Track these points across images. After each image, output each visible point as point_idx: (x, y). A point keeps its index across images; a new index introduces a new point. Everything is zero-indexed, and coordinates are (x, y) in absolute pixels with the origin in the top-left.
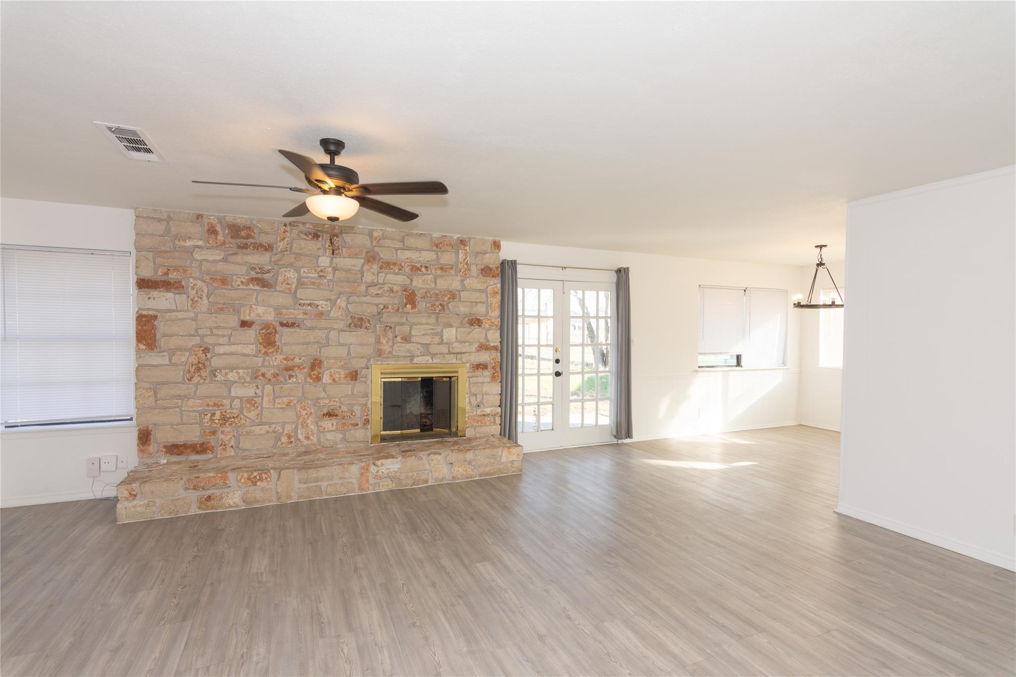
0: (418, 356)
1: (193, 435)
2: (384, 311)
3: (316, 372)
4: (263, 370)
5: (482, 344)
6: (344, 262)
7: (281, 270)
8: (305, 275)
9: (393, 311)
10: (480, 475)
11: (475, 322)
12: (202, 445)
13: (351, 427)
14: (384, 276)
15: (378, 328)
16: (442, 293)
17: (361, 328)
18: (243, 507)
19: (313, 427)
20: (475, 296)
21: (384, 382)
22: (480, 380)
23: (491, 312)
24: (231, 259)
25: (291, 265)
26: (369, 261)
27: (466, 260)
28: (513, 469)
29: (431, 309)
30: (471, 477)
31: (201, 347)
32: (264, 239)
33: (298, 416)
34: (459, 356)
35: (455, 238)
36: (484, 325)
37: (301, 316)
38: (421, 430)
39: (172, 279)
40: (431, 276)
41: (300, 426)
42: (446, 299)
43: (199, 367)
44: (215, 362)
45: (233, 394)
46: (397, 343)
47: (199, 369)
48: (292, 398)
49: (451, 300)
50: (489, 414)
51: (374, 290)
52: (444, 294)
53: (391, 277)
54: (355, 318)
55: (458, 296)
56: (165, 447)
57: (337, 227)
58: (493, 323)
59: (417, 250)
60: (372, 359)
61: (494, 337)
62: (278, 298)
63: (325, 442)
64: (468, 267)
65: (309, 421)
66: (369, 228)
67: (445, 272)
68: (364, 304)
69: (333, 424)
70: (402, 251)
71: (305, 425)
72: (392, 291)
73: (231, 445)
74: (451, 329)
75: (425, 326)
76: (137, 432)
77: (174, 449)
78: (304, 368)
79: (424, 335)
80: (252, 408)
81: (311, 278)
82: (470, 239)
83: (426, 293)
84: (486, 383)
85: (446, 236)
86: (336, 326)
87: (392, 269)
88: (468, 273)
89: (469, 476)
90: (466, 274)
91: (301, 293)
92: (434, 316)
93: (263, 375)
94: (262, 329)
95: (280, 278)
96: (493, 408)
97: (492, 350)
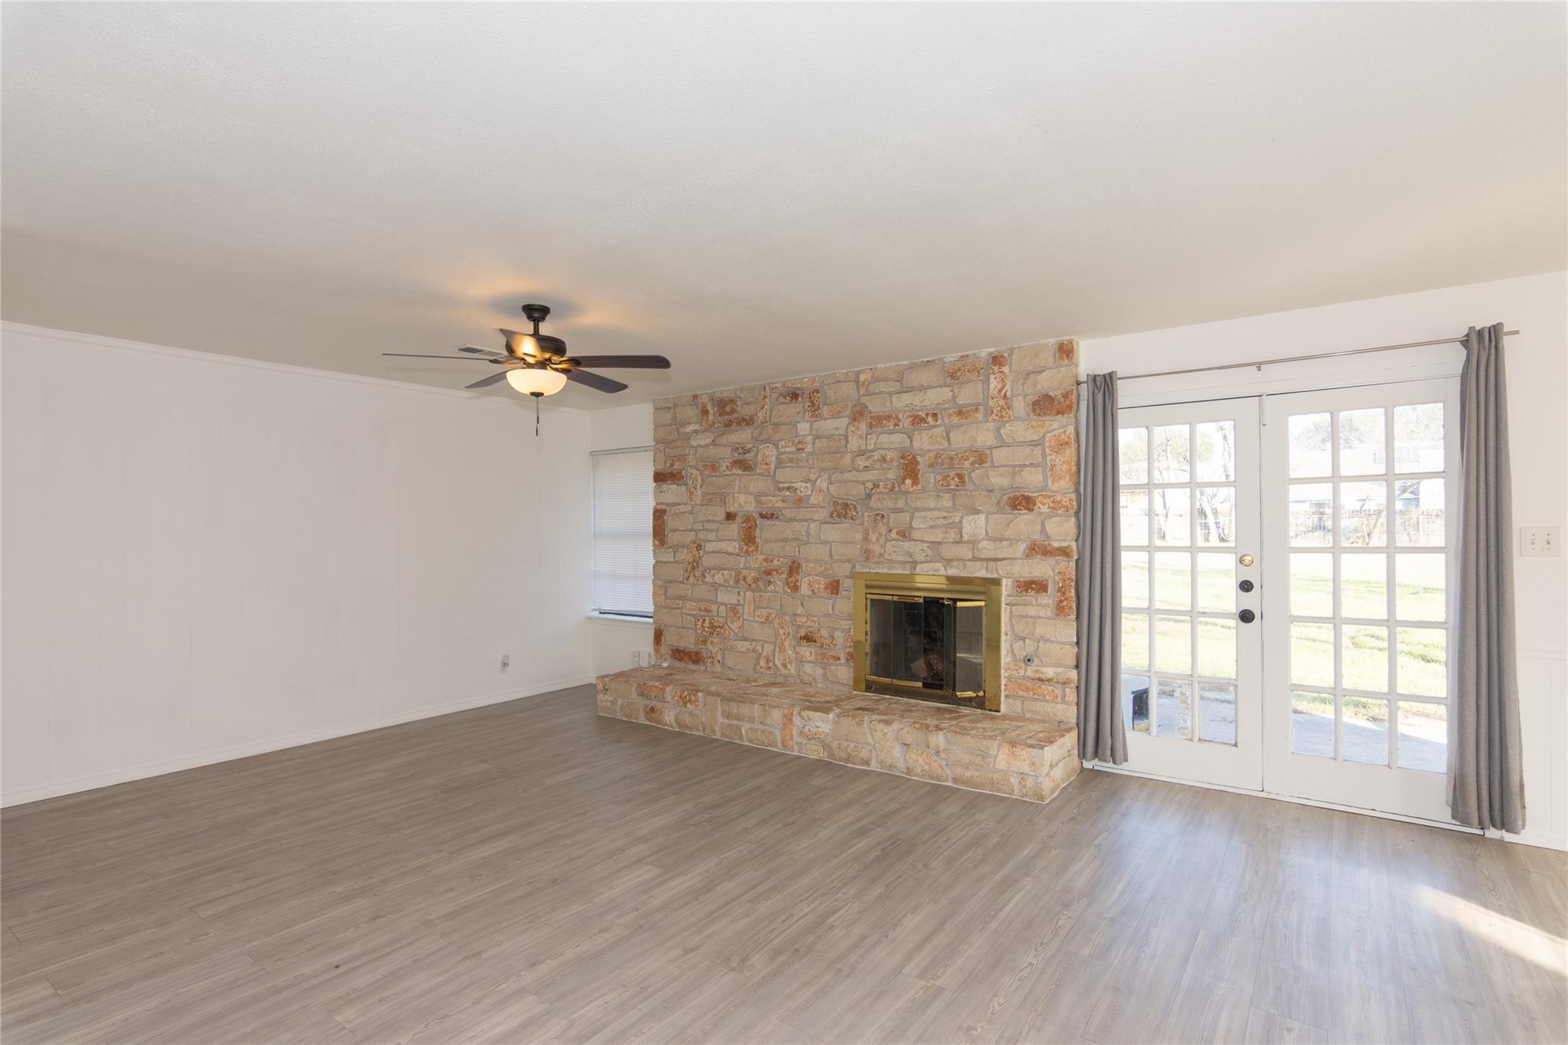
0: (923, 562)
1: (689, 643)
2: (874, 491)
3: (793, 578)
4: (745, 572)
5: (1035, 544)
6: (828, 425)
7: (761, 447)
8: (783, 450)
9: (887, 490)
10: (955, 780)
11: (1022, 502)
12: (696, 653)
13: (831, 661)
14: (875, 438)
15: (866, 518)
16: (960, 455)
17: (845, 518)
18: (677, 730)
19: (790, 652)
20: (1020, 455)
21: (872, 600)
22: (1031, 611)
23: (1053, 482)
24: (719, 441)
25: (768, 440)
26: (854, 419)
27: (1004, 391)
28: (1024, 790)
29: (942, 485)
30: (938, 778)
31: (695, 543)
32: (745, 411)
33: (777, 635)
34: (991, 564)
35: (983, 355)
36: (1039, 508)
37: (780, 504)
38: (924, 683)
39: (675, 470)
40: (942, 428)
41: (777, 649)
42: (967, 464)
43: (693, 566)
44: (707, 561)
45: (719, 600)
46: (890, 541)
47: (694, 568)
48: (771, 611)
49: (976, 465)
50: (1052, 680)
51: (861, 461)
52: (962, 457)
53: (884, 438)
54: (838, 503)
55: (989, 458)
56: (672, 650)
57: (817, 378)
58: (1060, 503)
59: (923, 389)
60: (857, 564)
61: (1062, 530)
62: (757, 484)
63: (804, 675)
64: (1006, 404)
65: (786, 644)
66: (856, 369)
67: (966, 418)
68: (849, 483)
69: (811, 653)
70: (898, 395)
71: (783, 648)
72: (884, 459)
73: (717, 659)
74: (976, 516)
75: (933, 512)
76: (653, 631)
77: (679, 654)
78: (782, 573)
79: (931, 527)
80: (735, 619)
81: (790, 453)
82: (1012, 350)
83: (936, 457)
84: (1043, 618)
85: (967, 356)
86: (816, 516)
87: (885, 425)
88: (1007, 413)
89: (935, 775)
90: (1002, 417)
91: (780, 475)
92: (947, 496)
93: (744, 579)
94: (743, 523)
95: (759, 457)
96: (1060, 670)
97: (1060, 555)
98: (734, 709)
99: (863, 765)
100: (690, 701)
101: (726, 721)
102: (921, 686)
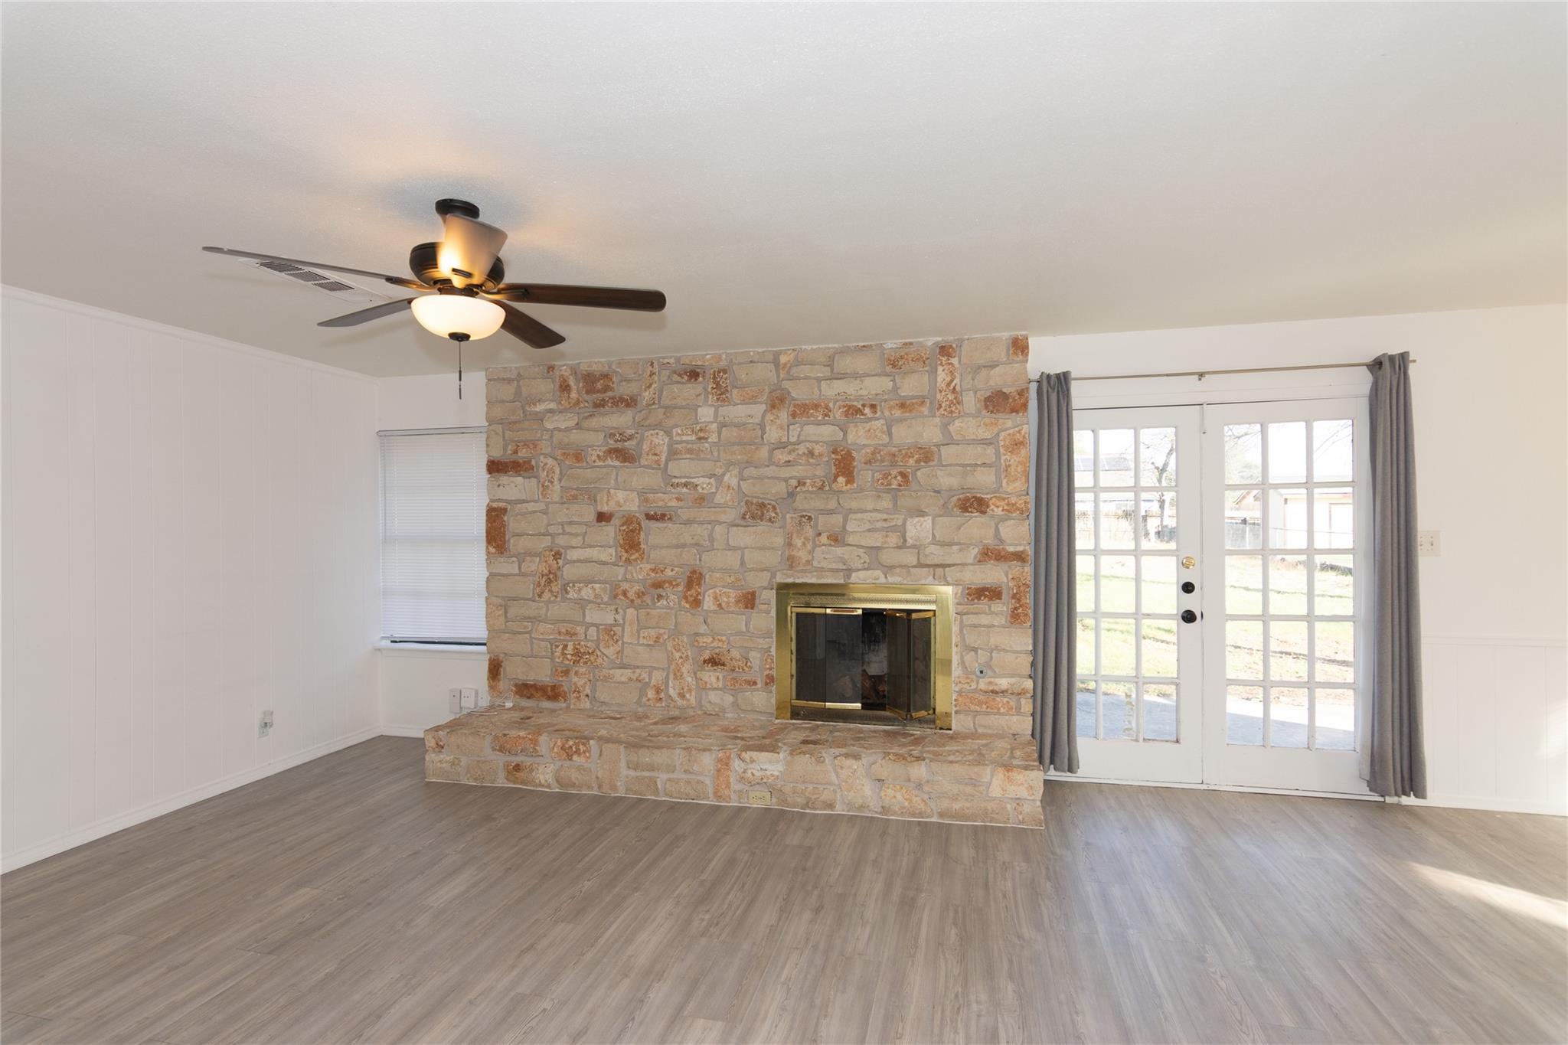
0: (859, 570)
1: (542, 674)
2: (798, 489)
3: (693, 592)
4: (625, 586)
5: (988, 549)
6: (738, 412)
7: (646, 434)
8: (678, 438)
9: (814, 489)
10: (941, 815)
11: (974, 504)
12: (554, 688)
13: (745, 686)
14: (799, 429)
15: (789, 520)
16: (903, 452)
17: (762, 521)
18: (557, 790)
19: (689, 679)
20: (971, 454)
21: (797, 614)
22: (985, 620)
23: (1008, 484)
24: (585, 424)
25: (658, 426)
26: (773, 406)
27: (953, 384)
28: (1021, 817)
29: (882, 484)
30: (921, 814)
31: (552, 551)
32: (624, 390)
33: (670, 660)
34: (939, 571)
35: (929, 344)
36: (992, 510)
37: (674, 503)
38: (863, 704)
39: (522, 458)
40: (882, 421)
41: (672, 676)
42: (911, 462)
43: (549, 579)
44: (568, 572)
45: (588, 619)
46: (820, 546)
47: (549, 582)
48: (662, 631)
49: (922, 464)
50: (1006, 691)
51: (782, 454)
52: (906, 454)
53: (810, 430)
54: (752, 503)
55: (936, 456)
56: (516, 685)
57: (724, 356)
58: (1013, 505)
59: (857, 376)
60: (778, 573)
61: (1018, 534)
62: (644, 477)
63: (708, 705)
64: (955, 398)
65: (684, 670)
66: (775, 349)
67: (910, 411)
68: (766, 480)
69: (718, 678)
70: (828, 382)
71: (678, 674)
72: (811, 453)
73: (585, 692)
74: (922, 519)
75: (871, 514)
76: (487, 663)
77: (526, 690)
78: (677, 585)
79: (869, 531)
80: (611, 642)
81: (687, 442)
82: (963, 340)
83: (873, 453)
84: (998, 627)
85: (911, 344)
86: (723, 518)
87: (812, 414)
88: (957, 409)
89: (917, 812)
90: (951, 412)
91: (674, 468)
92: (888, 496)
93: (625, 593)
94: (623, 525)
95: (645, 447)
96: (1013, 680)
97: (1014, 560)
98: (646, 757)
99: (825, 809)
100: (577, 752)
101: (632, 773)
102: (860, 708)
